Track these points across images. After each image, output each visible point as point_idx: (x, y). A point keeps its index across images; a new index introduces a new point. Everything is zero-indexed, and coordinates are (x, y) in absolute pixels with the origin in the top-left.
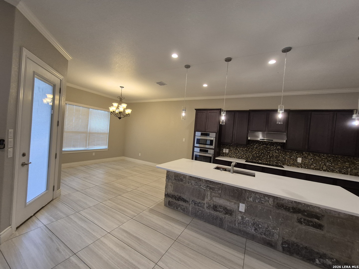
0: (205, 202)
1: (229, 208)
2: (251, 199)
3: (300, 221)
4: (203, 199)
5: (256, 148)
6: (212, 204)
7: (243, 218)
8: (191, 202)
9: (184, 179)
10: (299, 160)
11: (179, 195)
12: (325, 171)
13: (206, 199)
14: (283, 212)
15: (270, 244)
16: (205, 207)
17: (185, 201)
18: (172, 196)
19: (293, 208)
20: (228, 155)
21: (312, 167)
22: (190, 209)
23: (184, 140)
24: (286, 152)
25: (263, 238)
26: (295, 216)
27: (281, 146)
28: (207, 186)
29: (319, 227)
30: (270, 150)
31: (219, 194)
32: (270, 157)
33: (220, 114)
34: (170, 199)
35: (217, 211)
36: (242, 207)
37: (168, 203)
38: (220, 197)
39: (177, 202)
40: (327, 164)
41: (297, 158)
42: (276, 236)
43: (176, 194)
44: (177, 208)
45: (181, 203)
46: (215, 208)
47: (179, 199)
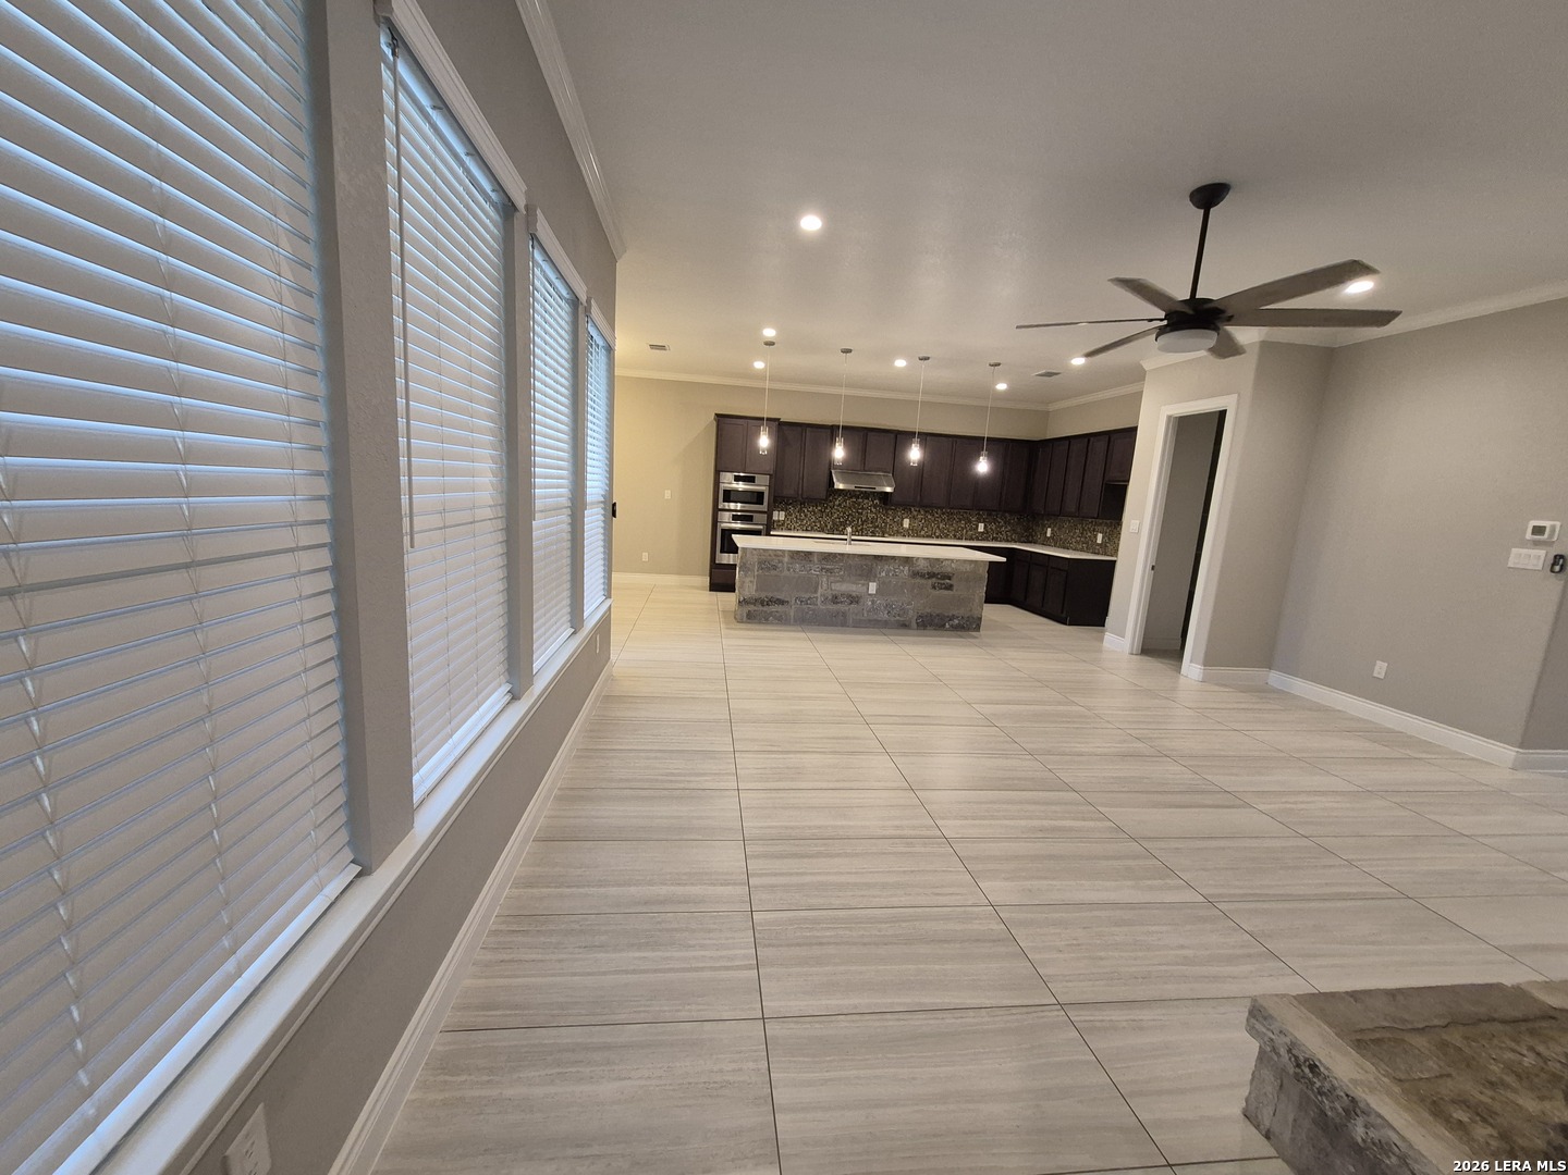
0: (819, 594)
1: (854, 594)
2: (883, 574)
3: (934, 587)
4: (816, 592)
5: (840, 505)
6: (829, 594)
7: (873, 602)
8: (793, 601)
9: (780, 565)
10: (906, 524)
11: (770, 595)
12: (937, 537)
13: (820, 590)
14: (919, 581)
15: (904, 626)
16: (819, 602)
17: (781, 602)
18: (756, 600)
19: (928, 573)
20: (783, 525)
21: (923, 533)
22: (792, 614)
23: (668, 494)
24: (887, 510)
25: (898, 621)
26: (930, 582)
27: (880, 500)
28: (822, 569)
29: (950, 587)
30: (863, 508)
31: (842, 577)
32: (863, 523)
33: (832, 442)
34: (752, 608)
35: (837, 603)
36: (873, 588)
37: (747, 615)
38: (843, 580)
39: (765, 609)
40: (941, 525)
41: (903, 519)
42: (911, 612)
43: (763, 595)
44: (767, 620)
45: (774, 608)
46: (835, 599)
47: (771, 601)
